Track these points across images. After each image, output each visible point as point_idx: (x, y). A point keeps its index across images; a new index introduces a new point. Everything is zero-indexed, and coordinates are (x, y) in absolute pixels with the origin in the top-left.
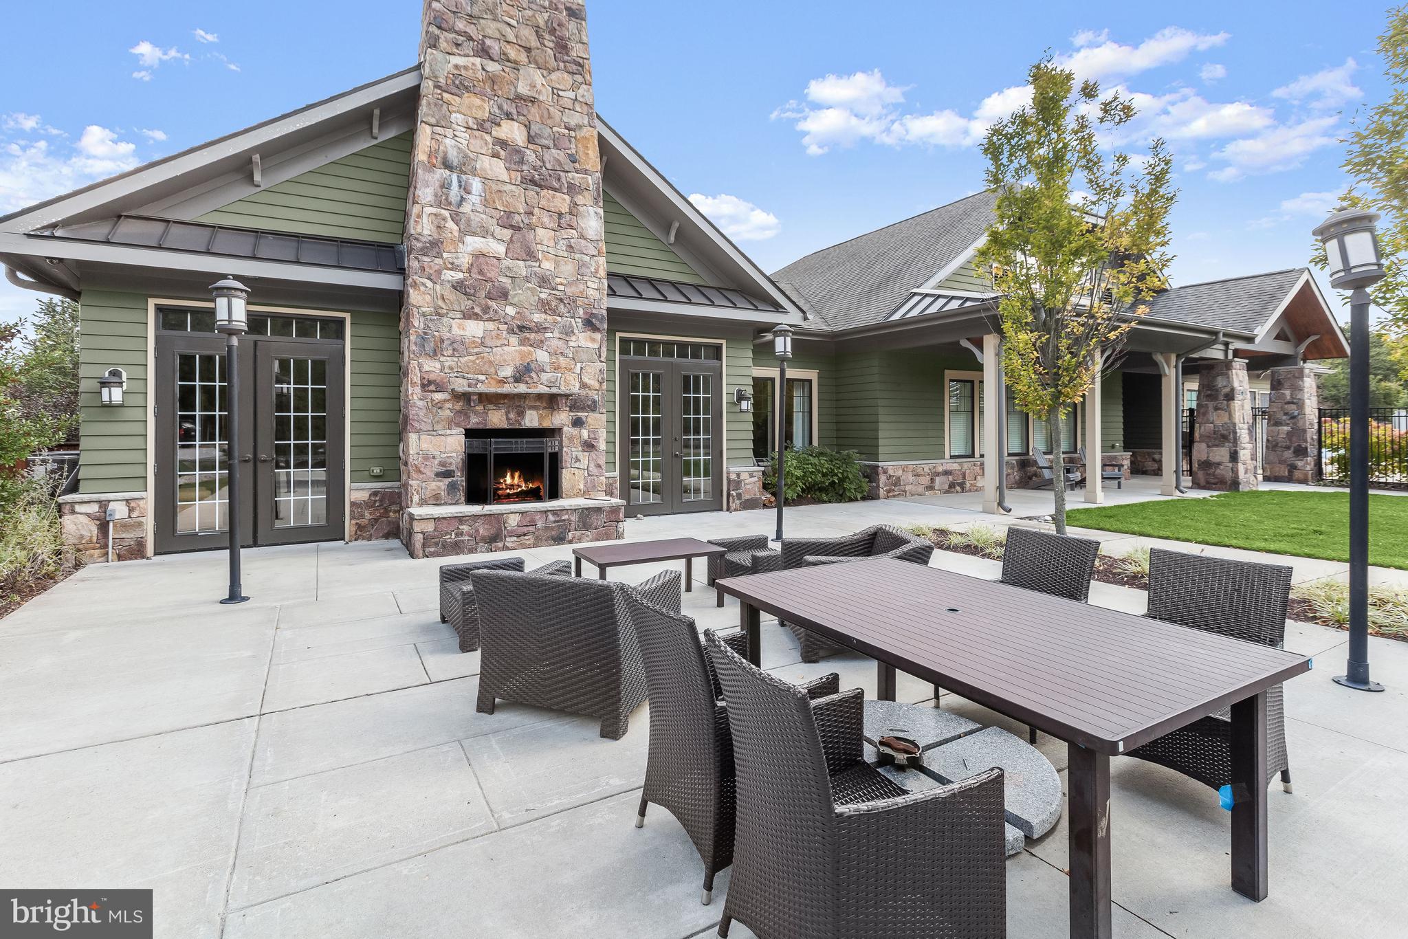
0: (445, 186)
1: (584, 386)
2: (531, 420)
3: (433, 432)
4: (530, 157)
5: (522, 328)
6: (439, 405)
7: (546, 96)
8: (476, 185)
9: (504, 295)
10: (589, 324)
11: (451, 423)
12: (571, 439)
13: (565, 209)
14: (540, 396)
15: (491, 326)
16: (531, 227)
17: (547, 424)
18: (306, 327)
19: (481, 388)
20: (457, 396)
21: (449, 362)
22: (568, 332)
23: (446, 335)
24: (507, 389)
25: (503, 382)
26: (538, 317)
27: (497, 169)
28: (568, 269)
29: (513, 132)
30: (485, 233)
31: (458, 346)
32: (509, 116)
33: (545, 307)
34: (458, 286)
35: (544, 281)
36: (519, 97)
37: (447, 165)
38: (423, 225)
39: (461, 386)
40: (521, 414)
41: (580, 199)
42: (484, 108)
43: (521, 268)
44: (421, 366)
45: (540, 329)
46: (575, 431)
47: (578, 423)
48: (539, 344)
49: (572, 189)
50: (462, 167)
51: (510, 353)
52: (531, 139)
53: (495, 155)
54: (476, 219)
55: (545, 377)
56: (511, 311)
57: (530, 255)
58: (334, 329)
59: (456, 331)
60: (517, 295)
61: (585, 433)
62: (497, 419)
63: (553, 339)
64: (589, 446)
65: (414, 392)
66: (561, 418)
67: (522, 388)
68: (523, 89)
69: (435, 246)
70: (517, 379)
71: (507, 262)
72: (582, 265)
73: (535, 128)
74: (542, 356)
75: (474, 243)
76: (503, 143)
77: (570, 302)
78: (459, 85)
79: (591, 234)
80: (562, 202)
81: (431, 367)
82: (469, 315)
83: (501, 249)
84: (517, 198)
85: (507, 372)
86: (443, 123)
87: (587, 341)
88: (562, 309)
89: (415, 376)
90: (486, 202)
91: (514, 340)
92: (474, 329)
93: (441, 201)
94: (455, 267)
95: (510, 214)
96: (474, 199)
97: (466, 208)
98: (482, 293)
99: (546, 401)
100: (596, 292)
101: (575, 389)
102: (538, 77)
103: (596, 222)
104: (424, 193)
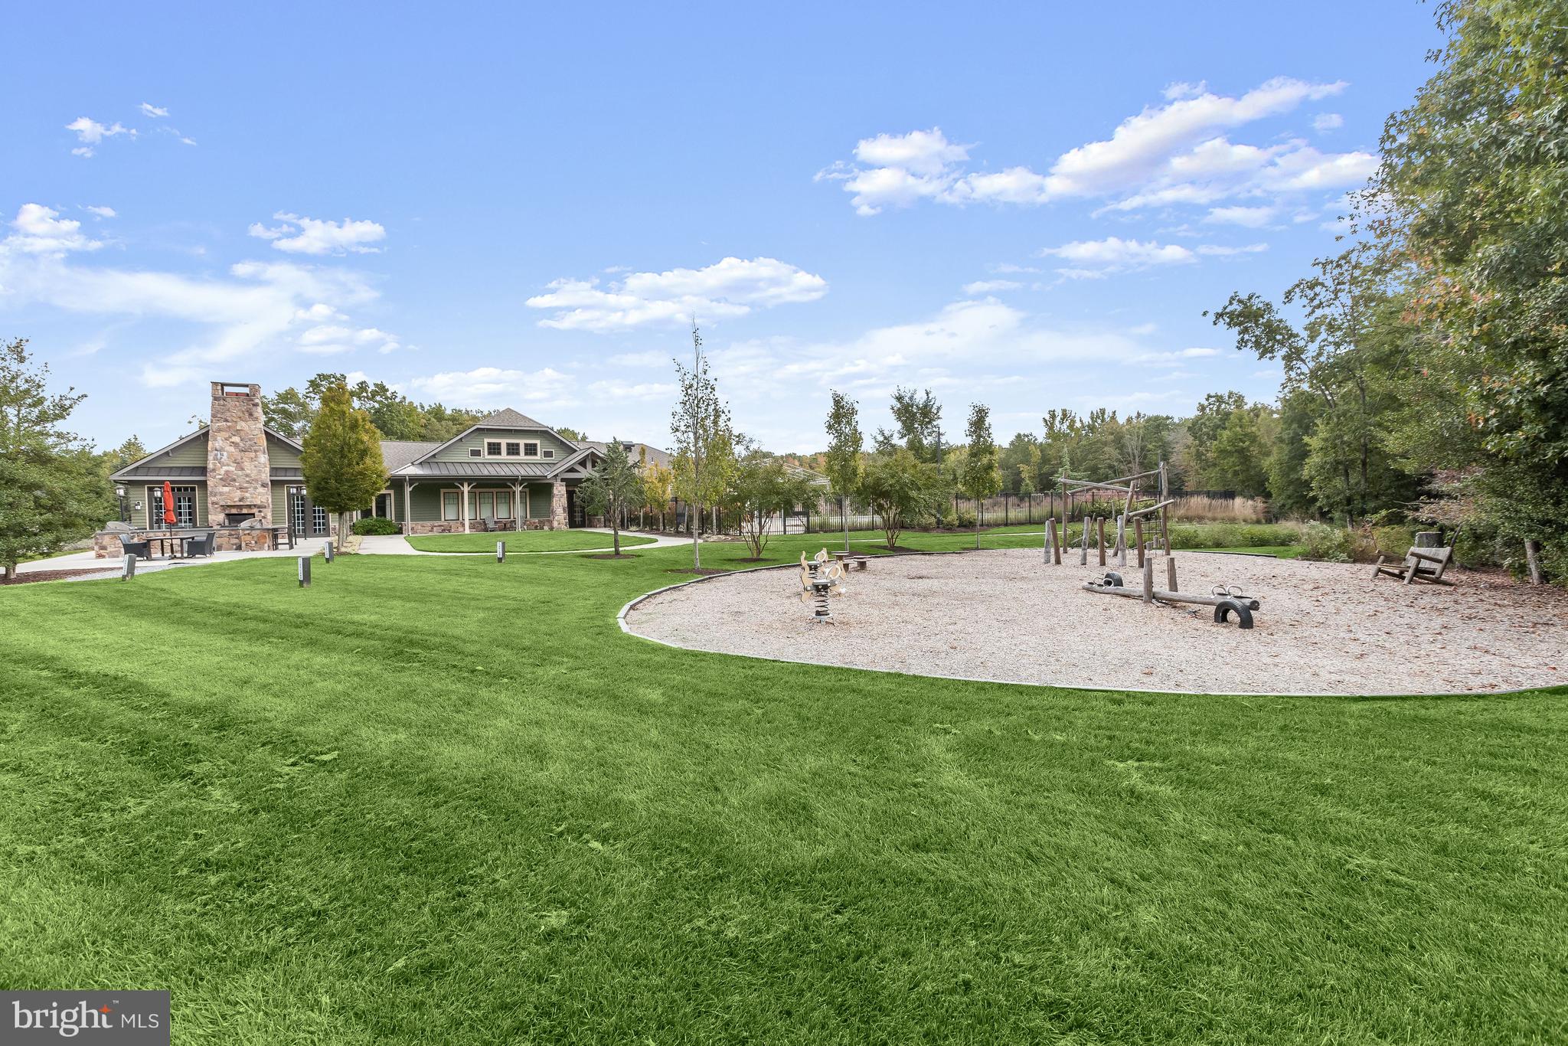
0: (216, 455)
1: (262, 502)
2: (245, 511)
3: (215, 514)
4: (241, 444)
5: (240, 488)
6: (218, 508)
7: (246, 428)
8: (225, 454)
9: (235, 480)
10: (264, 485)
11: (220, 512)
12: (258, 516)
14: (247, 505)
15: (231, 488)
16: (242, 462)
17: (250, 512)
18: (186, 489)
19: (229, 504)
20: (222, 505)
21: (220, 498)
22: (256, 488)
23: (218, 491)
24: (237, 504)
25: (236, 502)
26: (245, 485)
27: (232, 449)
28: (254, 471)
29: (236, 439)
30: (228, 465)
31: (221, 494)
32: (234, 435)
33: (248, 482)
34: (221, 479)
35: (247, 476)
36: (237, 430)
37: (217, 450)
38: (210, 466)
39: (224, 503)
40: (241, 509)
42: (226, 435)
43: (240, 473)
44: (211, 499)
45: (247, 488)
46: (259, 514)
47: (260, 512)
48: (247, 492)
49: (256, 451)
50: (222, 450)
51: (238, 494)
52: (241, 440)
53: (231, 446)
54: (225, 462)
55: (248, 500)
56: (237, 484)
57: (243, 469)
58: (193, 489)
59: (220, 490)
60: (239, 480)
61: (262, 514)
62: (234, 511)
63: (250, 490)
64: (264, 517)
65: (210, 505)
66: (255, 511)
67: (241, 503)
68: (238, 428)
69: (214, 470)
70: (240, 501)
71: (236, 472)
72: (259, 470)
73: (242, 437)
74: (247, 495)
75: (225, 468)
76: (233, 442)
77: (256, 481)
78: (219, 430)
79: (262, 461)
80: (253, 455)
81: (214, 499)
82: (224, 486)
83: (233, 469)
84: (238, 455)
85: (237, 499)
86: (215, 440)
87: (261, 490)
88: (253, 482)
89: (209, 501)
90: (228, 458)
91: (238, 491)
92: (226, 489)
93: (215, 459)
94: (219, 474)
95: (235, 460)
96: (225, 457)
97: (222, 460)
98: (228, 480)
99: (249, 506)
100: (266, 476)
101: (259, 503)
102: (243, 424)
103: (263, 458)
104: (210, 457)
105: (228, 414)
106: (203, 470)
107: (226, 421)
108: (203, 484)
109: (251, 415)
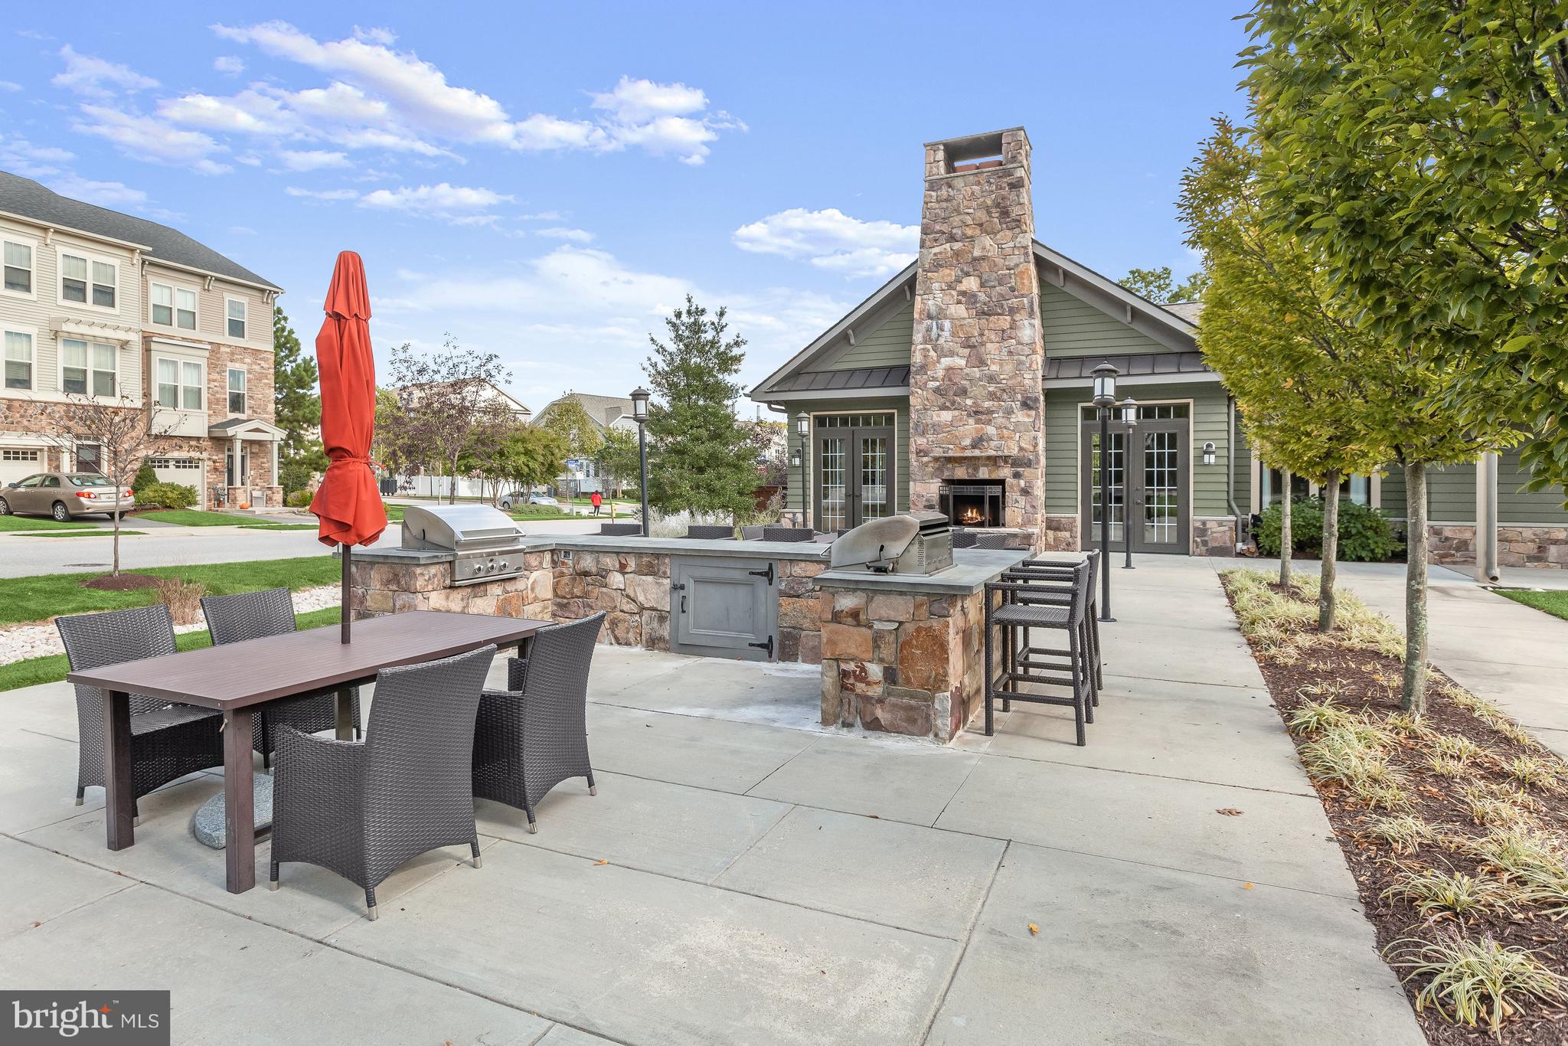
0: (929, 330)
1: (1021, 449)
2: (983, 473)
3: (923, 481)
4: (982, 297)
5: (976, 413)
6: (926, 465)
7: (992, 252)
8: (947, 324)
9: (964, 392)
10: (1027, 404)
11: (933, 476)
12: (1012, 487)
13: (1006, 326)
14: (989, 458)
15: (956, 413)
16: (983, 344)
17: (994, 476)
19: (951, 454)
20: (936, 459)
21: (931, 438)
22: (1009, 412)
23: (929, 421)
24: (968, 453)
25: (964, 449)
26: (987, 404)
27: (960, 311)
28: (1009, 368)
29: (971, 284)
30: (952, 354)
31: (936, 428)
32: (968, 274)
33: (992, 396)
34: (937, 390)
35: (991, 379)
36: (975, 259)
37: (930, 317)
38: (917, 358)
39: (938, 452)
40: (976, 469)
41: (1017, 317)
42: (948, 274)
43: (976, 372)
44: (918, 441)
45: (990, 412)
46: (1014, 481)
47: (1017, 475)
48: (989, 422)
49: (1012, 311)
50: (939, 316)
51: (969, 429)
52: (982, 285)
53: (959, 302)
54: (946, 346)
55: (993, 444)
56: (969, 402)
57: (982, 363)
59: (935, 418)
60: (974, 391)
61: (1022, 483)
62: (961, 473)
63: (999, 418)
64: (1025, 492)
65: (913, 457)
66: (1005, 472)
67: (977, 453)
68: (977, 253)
69: (923, 368)
70: (974, 446)
71: (967, 370)
72: (1020, 363)
73: (985, 277)
74: (991, 430)
75: (946, 362)
76: (963, 293)
77: (1011, 391)
78: (937, 265)
79: (1026, 339)
80: (1005, 322)
81: (922, 441)
82: (943, 408)
83: (962, 362)
84: (973, 326)
85: (967, 442)
86: (929, 291)
87: (1021, 416)
88: (1005, 396)
89: (913, 448)
90: (953, 334)
91: (971, 421)
92: (946, 416)
93: (927, 340)
94: (935, 379)
95: (968, 338)
96: (946, 334)
97: (941, 341)
98: (951, 393)
99: (994, 461)
100: (1034, 380)
101: (1015, 452)
102: (987, 241)
103: (1030, 330)
104: (918, 337)
105: (956, 220)
106: (901, 373)
107: (952, 238)
108: (903, 403)
109: (1005, 213)
